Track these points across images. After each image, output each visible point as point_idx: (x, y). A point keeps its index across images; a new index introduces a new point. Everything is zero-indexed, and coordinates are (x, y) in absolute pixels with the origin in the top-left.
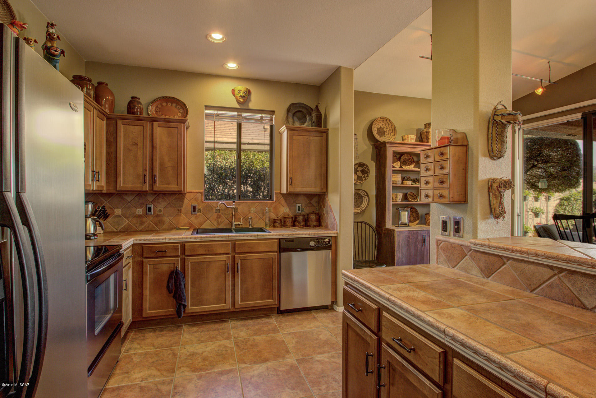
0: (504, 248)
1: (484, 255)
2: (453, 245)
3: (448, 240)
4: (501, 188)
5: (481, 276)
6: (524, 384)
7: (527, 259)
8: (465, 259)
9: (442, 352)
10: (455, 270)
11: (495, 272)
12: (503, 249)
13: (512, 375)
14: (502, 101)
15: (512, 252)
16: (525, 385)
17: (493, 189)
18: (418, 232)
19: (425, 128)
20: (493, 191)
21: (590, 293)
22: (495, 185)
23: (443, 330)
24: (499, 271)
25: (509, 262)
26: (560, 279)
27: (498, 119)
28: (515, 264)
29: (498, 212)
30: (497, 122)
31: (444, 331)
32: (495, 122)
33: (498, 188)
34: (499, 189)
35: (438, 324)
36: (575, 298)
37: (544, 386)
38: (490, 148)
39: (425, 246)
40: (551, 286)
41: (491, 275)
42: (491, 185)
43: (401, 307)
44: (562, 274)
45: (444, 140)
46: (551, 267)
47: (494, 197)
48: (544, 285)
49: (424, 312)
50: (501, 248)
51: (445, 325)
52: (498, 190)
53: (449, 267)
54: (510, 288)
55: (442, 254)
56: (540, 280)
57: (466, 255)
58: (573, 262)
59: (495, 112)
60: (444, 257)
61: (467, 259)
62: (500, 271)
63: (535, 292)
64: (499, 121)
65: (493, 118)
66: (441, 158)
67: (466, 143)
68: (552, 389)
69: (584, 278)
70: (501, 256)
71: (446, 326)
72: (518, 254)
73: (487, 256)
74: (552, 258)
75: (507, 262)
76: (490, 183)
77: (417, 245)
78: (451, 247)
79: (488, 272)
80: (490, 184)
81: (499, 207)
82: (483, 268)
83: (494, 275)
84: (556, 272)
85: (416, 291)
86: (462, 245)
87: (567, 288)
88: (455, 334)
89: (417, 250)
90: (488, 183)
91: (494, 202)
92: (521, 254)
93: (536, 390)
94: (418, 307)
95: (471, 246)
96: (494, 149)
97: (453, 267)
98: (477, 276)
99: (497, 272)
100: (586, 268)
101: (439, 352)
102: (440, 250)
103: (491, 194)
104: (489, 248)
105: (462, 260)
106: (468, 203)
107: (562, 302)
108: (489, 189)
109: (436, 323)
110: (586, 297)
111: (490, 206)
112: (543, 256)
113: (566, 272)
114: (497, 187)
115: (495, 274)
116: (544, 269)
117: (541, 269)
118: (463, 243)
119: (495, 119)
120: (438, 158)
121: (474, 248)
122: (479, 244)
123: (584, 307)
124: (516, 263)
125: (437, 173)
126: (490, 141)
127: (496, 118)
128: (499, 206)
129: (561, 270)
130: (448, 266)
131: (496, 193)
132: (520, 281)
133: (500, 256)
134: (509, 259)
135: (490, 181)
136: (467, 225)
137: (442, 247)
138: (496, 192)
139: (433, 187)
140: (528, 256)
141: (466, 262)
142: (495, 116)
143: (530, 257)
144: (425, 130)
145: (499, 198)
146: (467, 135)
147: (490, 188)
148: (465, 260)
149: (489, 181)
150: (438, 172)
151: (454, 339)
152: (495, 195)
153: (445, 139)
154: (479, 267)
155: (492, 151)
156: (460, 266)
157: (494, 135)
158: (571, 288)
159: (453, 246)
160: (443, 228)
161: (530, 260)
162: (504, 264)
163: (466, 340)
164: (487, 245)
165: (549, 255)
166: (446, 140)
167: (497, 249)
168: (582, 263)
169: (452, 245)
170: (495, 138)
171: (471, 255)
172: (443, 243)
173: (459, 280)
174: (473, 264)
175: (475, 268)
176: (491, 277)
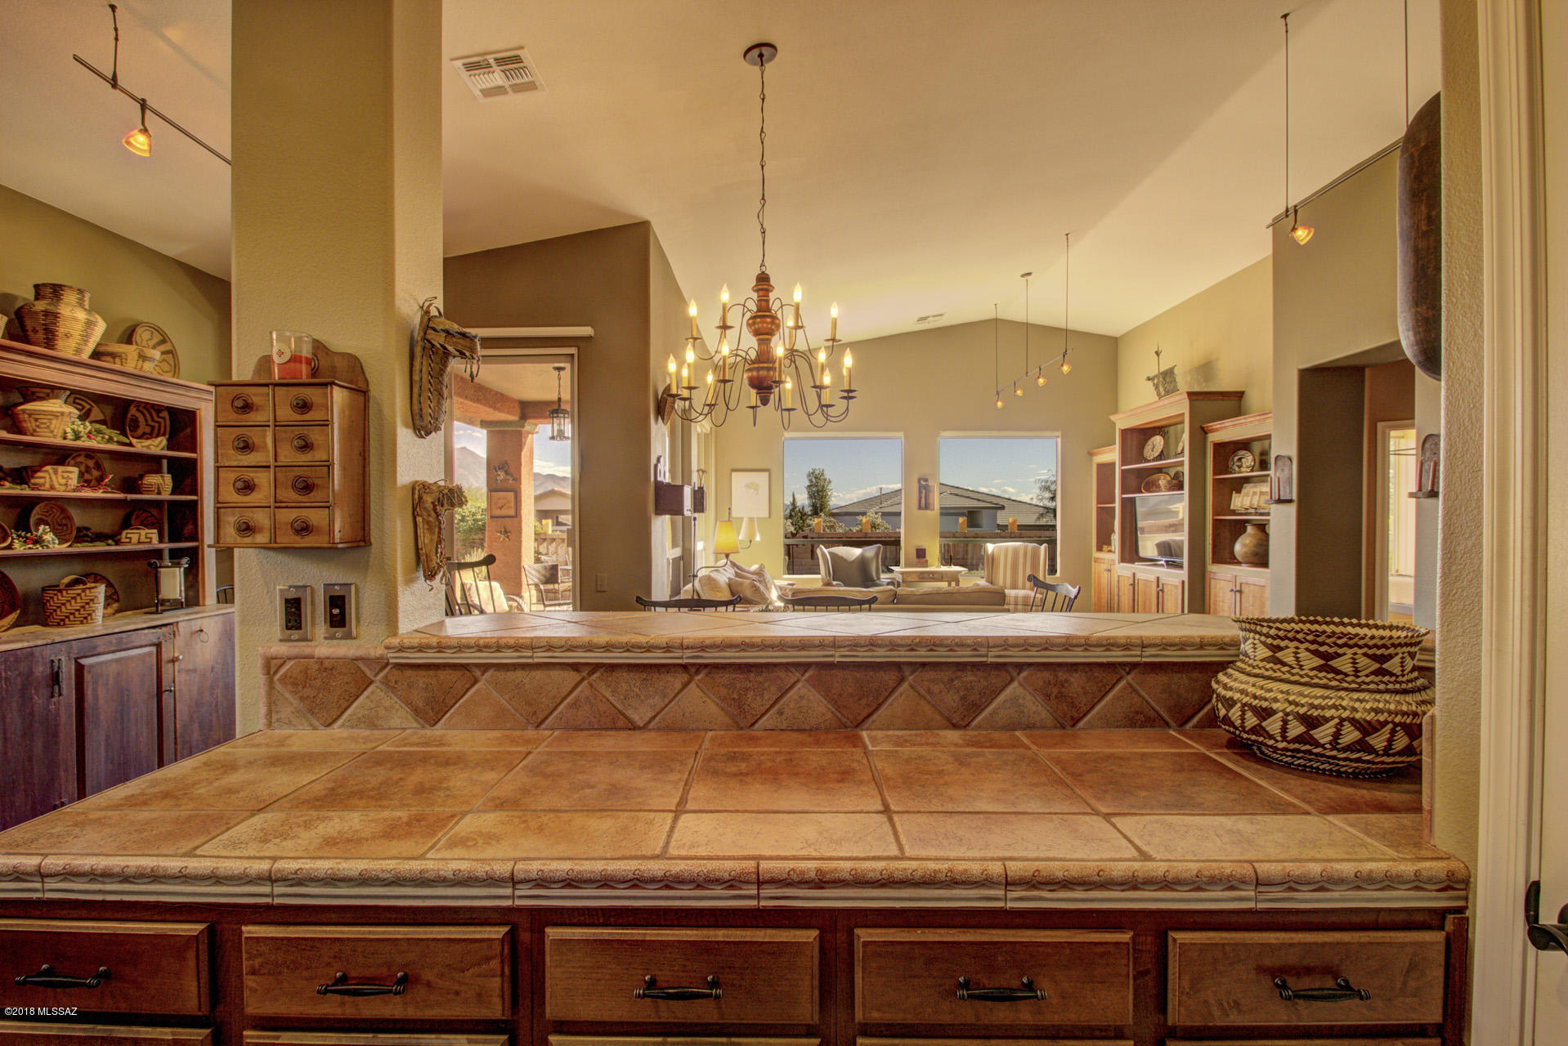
0: (478, 646)
1: (423, 673)
2: (327, 664)
3: (308, 651)
4: (442, 506)
5: (415, 725)
6: (719, 891)
7: (530, 661)
8: (366, 693)
9: (507, 933)
10: (336, 730)
11: (452, 707)
12: (476, 648)
13: (691, 887)
14: (436, 298)
15: (498, 651)
16: (722, 891)
17: (424, 508)
18: (32, 654)
19: (37, 299)
20: (425, 514)
21: (642, 698)
22: (428, 499)
23: (507, 875)
24: (464, 699)
25: (488, 674)
26: (591, 685)
27: (438, 340)
28: (501, 676)
29: (434, 564)
30: (433, 345)
31: (513, 874)
32: (428, 345)
33: (435, 506)
34: (438, 507)
35: (488, 868)
36: (619, 715)
37: (754, 873)
38: (416, 407)
39: (60, 695)
40: (575, 705)
41: (442, 717)
42: (420, 498)
43: (333, 880)
44: (595, 675)
45: (298, 365)
46: (575, 667)
47: (426, 527)
48: (562, 706)
49: (422, 857)
50: (472, 647)
51: (509, 860)
52: (435, 510)
53: (315, 728)
54: (497, 734)
55: (287, 695)
56: (554, 697)
57: (372, 682)
58: (617, 648)
59: (429, 320)
60: (295, 702)
61: (373, 693)
62: (466, 701)
63: (543, 726)
64: (442, 346)
65: (425, 334)
66: (299, 417)
67: (362, 385)
68: (768, 871)
69: (632, 674)
70: (468, 664)
71: (512, 862)
72: (510, 653)
73: (432, 673)
74: (580, 647)
75: (483, 675)
76: (417, 492)
77: (32, 698)
78: (319, 669)
79: (432, 712)
80: (416, 496)
81: (437, 552)
82: (421, 704)
83: (448, 715)
84: (584, 674)
85: (330, 819)
86: (357, 659)
87: (604, 700)
88: (545, 868)
89: (32, 714)
90: (413, 494)
91: (426, 539)
92: (517, 651)
93: (741, 889)
94: (394, 852)
95: (389, 655)
96: (424, 411)
97: (329, 725)
98: (405, 729)
99: (457, 705)
100: (619, 655)
101: (501, 937)
102: (278, 686)
103: (419, 520)
104: (439, 652)
105: (358, 697)
106: (371, 544)
107: (596, 729)
108: (414, 509)
109: (481, 870)
110: (636, 708)
111: (417, 549)
112: (562, 647)
113: (602, 670)
114: (433, 503)
115: (452, 711)
116: (562, 672)
117: (556, 674)
118: (361, 653)
119: (428, 337)
120: (286, 413)
121: (394, 658)
122: (413, 648)
123: (633, 727)
124: (503, 673)
125: (284, 459)
126: (416, 390)
127: (431, 335)
128: (437, 547)
129: (596, 667)
130: (311, 725)
131: (431, 519)
132: (513, 711)
133: (465, 667)
134: (485, 667)
135: (417, 488)
136: (366, 601)
137: (285, 676)
138: (429, 515)
139: (272, 500)
140: (530, 654)
141: (372, 701)
142: (429, 331)
143: (535, 655)
144: (41, 306)
145: (437, 530)
146: (363, 364)
147: (416, 508)
148: (368, 697)
149: (413, 489)
150: (288, 455)
151: (542, 882)
152: (428, 523)
153: (301, 362)
154: (409, 704)
155: (421, 416)
156: (350, 715)
157: (425, 376)
158: (611, 698)
159: (327, 668)
160: (288, 621)
161: (536, 660)
162: (476, 681)
163: (577, 867)
164: (435, 644)
165: (575, 643)
166: (304, 366)
167: (460, 651)
168: (632, 647)
169: (322, 663)
170: (426, 385)
171: (386, 682)
172: (289, 664)
173: (379, 752)
174: (389, 700)
175: (397, 710)
176: (443, 721)
